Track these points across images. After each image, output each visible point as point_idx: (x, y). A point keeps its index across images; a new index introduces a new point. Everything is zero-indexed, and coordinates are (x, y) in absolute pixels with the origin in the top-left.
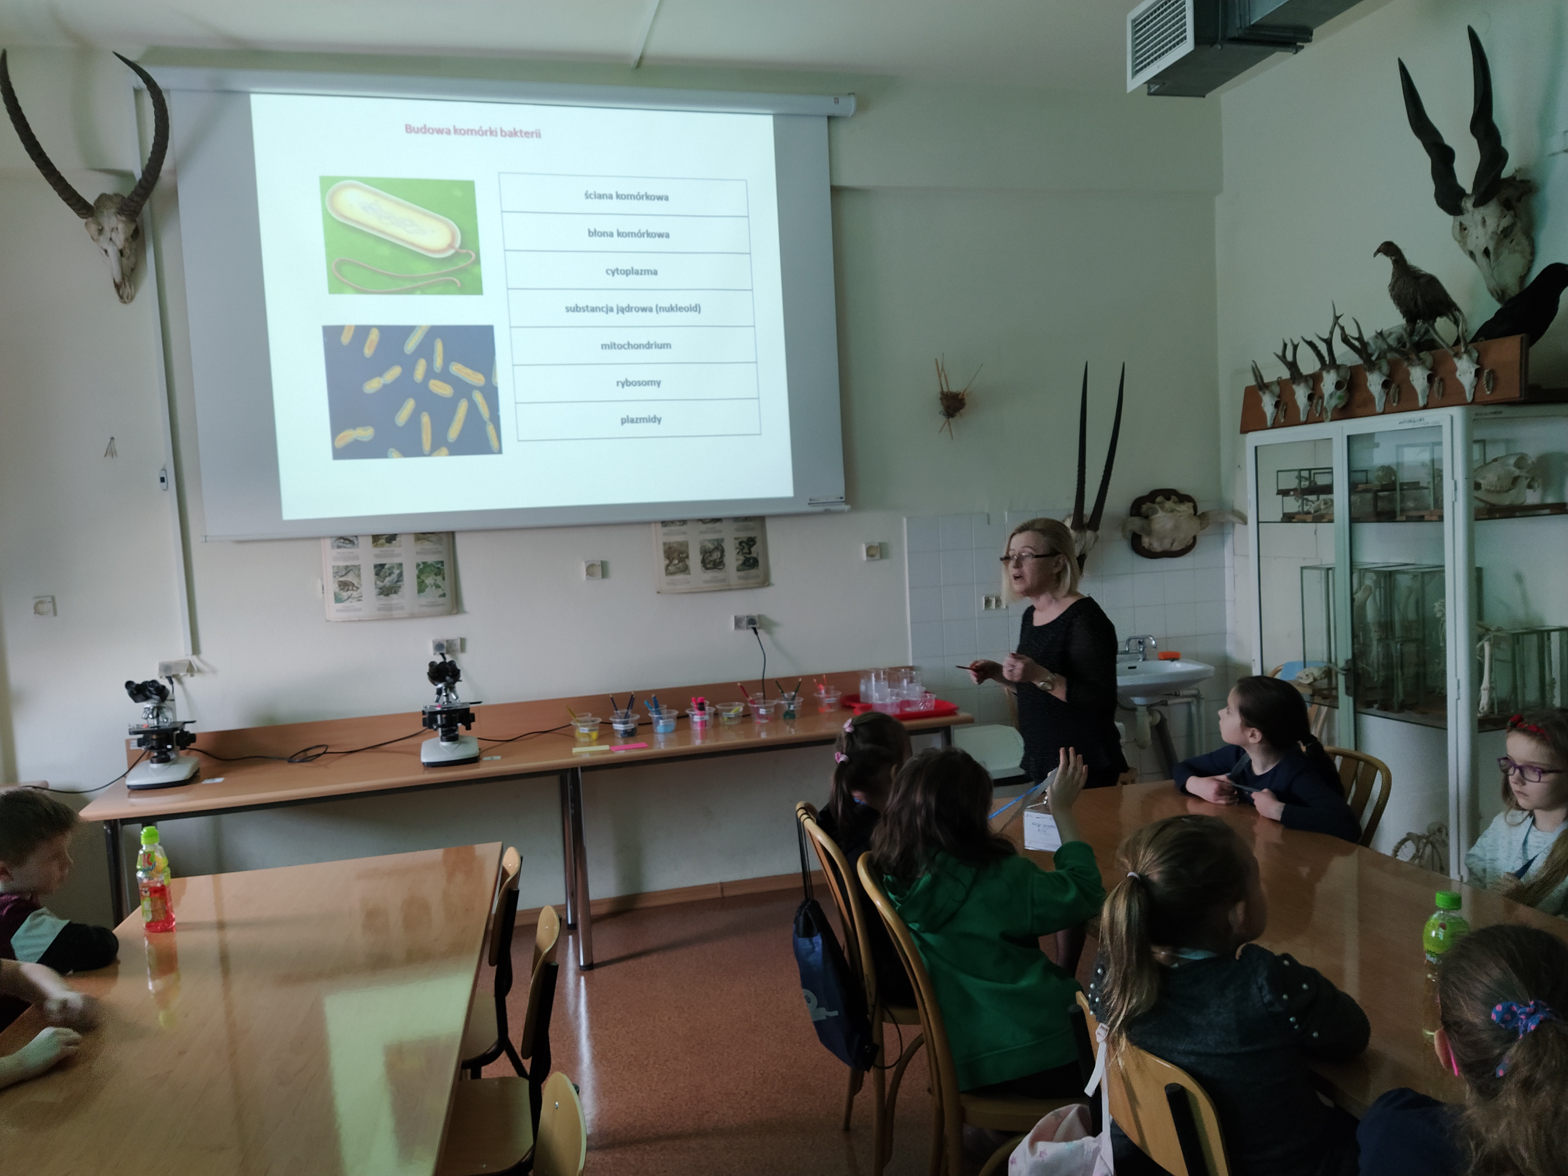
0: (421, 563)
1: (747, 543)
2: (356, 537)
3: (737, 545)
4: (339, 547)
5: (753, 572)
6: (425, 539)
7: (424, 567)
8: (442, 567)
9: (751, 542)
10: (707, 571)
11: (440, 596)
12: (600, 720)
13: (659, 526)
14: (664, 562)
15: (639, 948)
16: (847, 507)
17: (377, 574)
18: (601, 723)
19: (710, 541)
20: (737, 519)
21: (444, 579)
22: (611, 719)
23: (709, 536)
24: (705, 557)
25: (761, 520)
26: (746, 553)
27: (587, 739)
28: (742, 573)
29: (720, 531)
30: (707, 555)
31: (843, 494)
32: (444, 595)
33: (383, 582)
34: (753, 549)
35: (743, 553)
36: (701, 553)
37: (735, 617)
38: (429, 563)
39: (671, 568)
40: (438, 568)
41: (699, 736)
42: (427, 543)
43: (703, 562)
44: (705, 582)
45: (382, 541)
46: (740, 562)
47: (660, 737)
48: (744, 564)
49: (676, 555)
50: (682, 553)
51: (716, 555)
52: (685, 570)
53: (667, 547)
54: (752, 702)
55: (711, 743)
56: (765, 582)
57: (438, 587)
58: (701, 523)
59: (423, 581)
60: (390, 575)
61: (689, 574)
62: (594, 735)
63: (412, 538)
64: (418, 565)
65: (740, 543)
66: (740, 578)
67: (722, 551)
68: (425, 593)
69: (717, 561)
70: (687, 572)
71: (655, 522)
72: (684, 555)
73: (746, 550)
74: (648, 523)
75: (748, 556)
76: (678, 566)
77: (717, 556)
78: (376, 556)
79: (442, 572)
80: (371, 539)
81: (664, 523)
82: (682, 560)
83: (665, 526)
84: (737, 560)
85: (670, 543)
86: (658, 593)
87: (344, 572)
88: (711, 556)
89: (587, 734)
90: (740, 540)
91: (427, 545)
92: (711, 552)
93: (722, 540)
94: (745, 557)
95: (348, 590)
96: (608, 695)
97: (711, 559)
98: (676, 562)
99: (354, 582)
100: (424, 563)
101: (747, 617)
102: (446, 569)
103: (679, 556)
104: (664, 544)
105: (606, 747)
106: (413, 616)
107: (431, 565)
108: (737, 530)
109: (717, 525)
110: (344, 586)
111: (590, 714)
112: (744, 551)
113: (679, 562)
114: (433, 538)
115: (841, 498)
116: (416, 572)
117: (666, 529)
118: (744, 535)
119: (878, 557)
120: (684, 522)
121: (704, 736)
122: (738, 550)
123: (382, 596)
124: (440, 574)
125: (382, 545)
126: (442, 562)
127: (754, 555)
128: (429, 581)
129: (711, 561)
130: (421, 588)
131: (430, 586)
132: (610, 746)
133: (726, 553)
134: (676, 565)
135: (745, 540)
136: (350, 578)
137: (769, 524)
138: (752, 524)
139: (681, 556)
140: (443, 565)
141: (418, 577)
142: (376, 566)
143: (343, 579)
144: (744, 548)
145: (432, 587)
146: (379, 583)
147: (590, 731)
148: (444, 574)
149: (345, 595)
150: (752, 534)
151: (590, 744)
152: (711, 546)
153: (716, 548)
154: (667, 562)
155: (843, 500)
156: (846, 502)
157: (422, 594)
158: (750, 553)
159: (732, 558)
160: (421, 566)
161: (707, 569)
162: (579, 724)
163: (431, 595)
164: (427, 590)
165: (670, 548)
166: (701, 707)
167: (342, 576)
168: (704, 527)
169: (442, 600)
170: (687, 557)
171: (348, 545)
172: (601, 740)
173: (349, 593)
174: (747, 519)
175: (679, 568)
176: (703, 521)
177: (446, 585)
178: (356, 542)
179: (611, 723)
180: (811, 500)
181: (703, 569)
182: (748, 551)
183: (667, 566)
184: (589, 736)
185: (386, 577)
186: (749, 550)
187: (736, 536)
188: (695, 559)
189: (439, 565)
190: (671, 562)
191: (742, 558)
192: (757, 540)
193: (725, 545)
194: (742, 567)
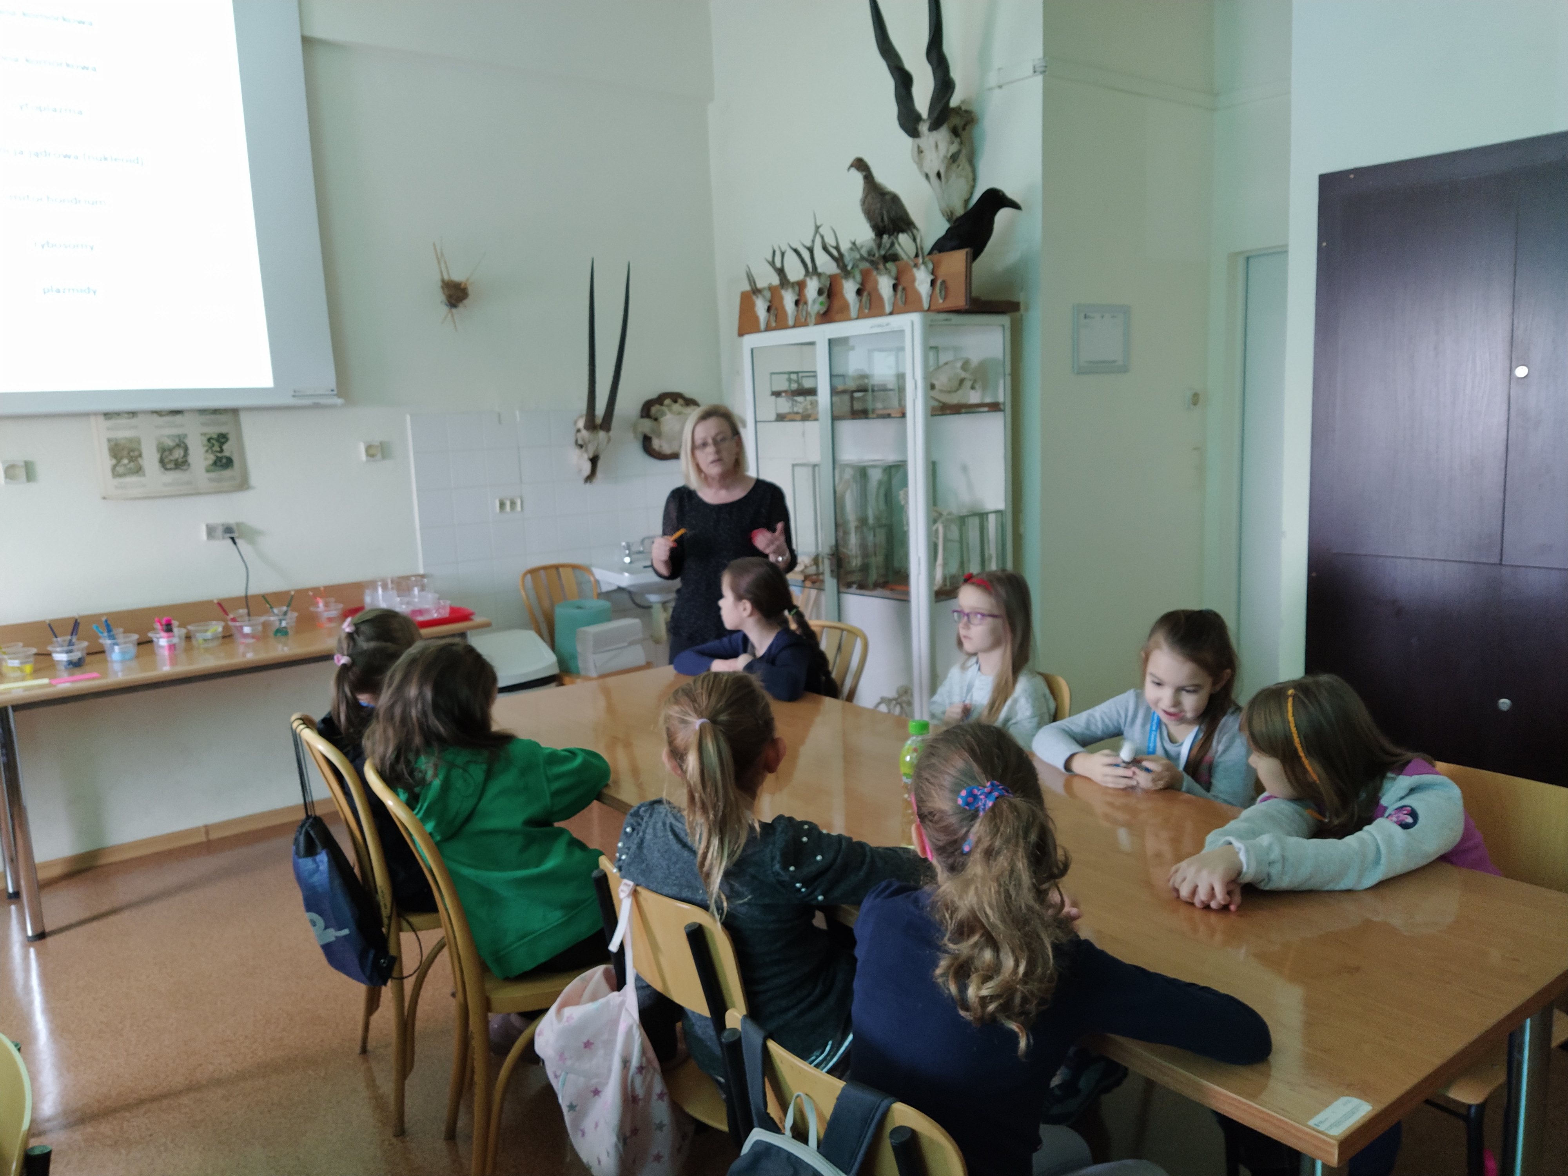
1: (218, 440)
3: (206, 442)
5: (227, 473)
9: (222, 438)
10: (166, 472)
12: (34, 650)
13: (101, 418)
14: (109, 462)
15: (105, 908)
16: (339, 401)
18: (37, 654)
19: (168, 437)
20: (202, 411)
22: (50, 648)
23: (167, 431)
24: (164, 456)
25: (234, 412)
26: (217, 452)
27: (18, 674)
28: (212, 475)
29: (182, 426)
30: (166, 453)
31: (333, 385)
34: (225, 447)
35: (212, 452)
36: (158, 451)
37: (207, 526)
39: (120, 469)
41: (167, 662)
43: (162, 461)
44: (165, 485)
46: (210, 462)
47: (117, 667)
48: (215, 463)
49: (125, 453)
50: (133, 450)
51: (178, 454)
52: (138, 470)
53: (113, 443)
54: (234, 620)
55: (184, 668)
56: (243, 484)
58: (155, 415)
61: (144, 475)
62: (28, 668)
65: (209, 440)
66: (211, 480)
67: (186, 449)
69: (180, 460)
70: (140, 473)
71: (95, 414)
72: (136, 453)
73: (217, 448)
74: (86, 415)
75: (219, 455)
76: (129, 466)
77: (180, 454)
81: (108, 415)
82: (132, 459)
83: (110, 419)
84: (206, 459)
85: (116, 439)
86: (104, 498)
88: (171, 454)
89: (18, 667)
90: (208, 436)
92: (171, 450)
93: (185, 436)
94: (215, 455)
96: (43, 622)
97: (172, 458)
98: (126, 461)
101: (223, 525)
103: (129, 454)
104: (109, 440)
105: (45, 681)
108: (203, 424)
109: (178, 419)
111: (21, 644)
112: (214, 449)
113: (130, 462)
115: (333, 390)
117: (110, 423)
118: (214, 431)
119: (379, 456)
120: (133, 414)
121: (173, 661)
122: (206, 448)
127: (226, 453)
129: (171, 461)
132: (50, 679)
133: (191, 451)
134: (125, 465)
135: (215, 436)
137: (244, 418)
138: (223, 418)
139: (132, 454)
144: (213, 445)
147: (22, 663)
150: (223, 430)
151: (23, 679)
152: (170, 443)
153: (178, 445)
154: (114, 461)
155: (335, 392)
156: (339, 395)
158: (222, 451)
159: (199, 457)
161: (166, 469)
162: (6, 657)
165: (116, 445)
166: (168, 628)
168: (159, 420)
170: (140, 455)
172: (37, 672)
174: (215, 411)
175: (130, 469)
176: (158, 413)
179: (49, 655)
180: (295, 391)
181: (162, 469)
182: (218, 449)
183: (114, 468)
184: (21, 669)
186: (221, 447)
187: (203, 432)
188: (150, 459)
190: (119, 461)
191: (211, 458)
192: (230, 436)
193: (189, 442)
194: (212, 468)
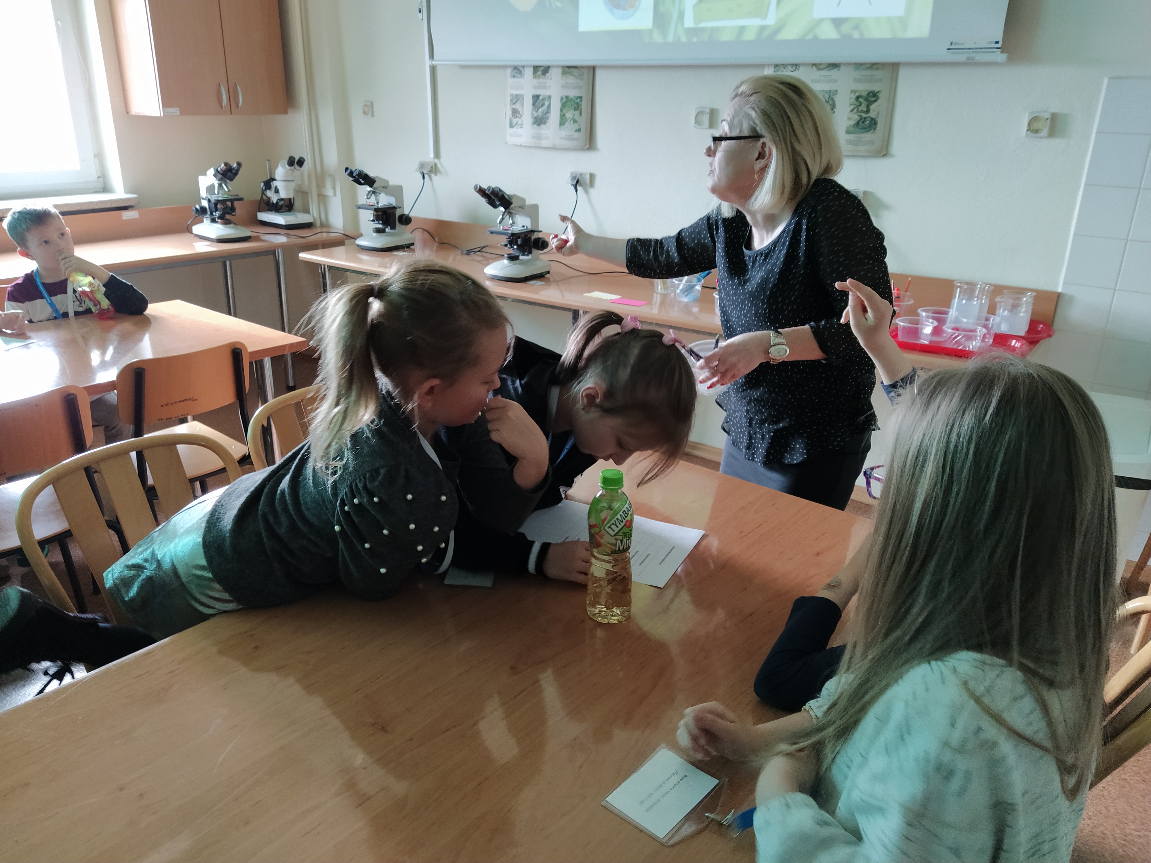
0: (564, 97)
1: (866, 99)
2: (523, 67)
3: (853, 100)
4: (514, 77)
5: (868, 136)
6: (569, 73)
7: (566, 102)
8: (580, 103)
9: (872, 97)
11: (576, 131)
16: (1004, 57)
17: (534, 104)
20: (858, 66)
21: (581, 114)
23: (821, 86)
25: (894, 67)
26: (862, 111)
28: (851, 137)
29: (835, 81)
32: (579, 130)
33: (537, 112)
34: (872, 107)
35: (858, 111)
38: (570, 97)
40: (577, 103)
42: (571, 77)
45: (539, 73)
46: (852, 122)
48: (858, 124)
56: (883, 150)
57: (575, 121)
58: (814, 68)
59: (564, 115)
60: (542, 106)
63: (560, 70)
64: (562, 99)
65: (858, 98)
66: (848, 142)
68: (565, 126)
73: (863, 108)
75: (864, 115)
78: (535, 87)
79: (580, 108)
80: (532, 69)
84: (849, 119)
87: (515, 100)
90: (857, 94)
91: (571, 80)
93: (836, 92)
94: (860, 116)
95: (516, 117)
99: (520, 111)
100: (567, 97)
102: (585, 105)
106: (554, 148)
107: (571, 100)
108: (856, 80)
109: (834, 73)
110: (515, 113)
112: (860, 108)
114: (576, 72)
115: (998, 42)
116: (559, 105)
118: (864, 88)
119: (1045, 131)
120: (797, 66)
122: (852, 107)
123: (535, 126)
124: (577, 110)
125: (539, 77)
126: (581, 98)
127: (872, 114)
128: (569, 115)
130: (563, 122)
131: (569, 120)
133: (837, 110)
135: (865, 94)
136: (517, 106)
137: (904, 74)
138: (877, 74)
140: (581, 101)
141: (561, 110)
142: (534, 97)
143: (514, 106)
144: (860, 104)
145: (570, 121)
146: (534, 113)
148: (581, 109)
149: (515, 121)
150: (875, 88)
155: (1000, 45)
156: (1004, 49)
157: (562, 127)
158: (868, 111)
159: (844, 116)
160: (564, 100)
163: (569, 129)
164: (566, 124)
167: (514, 104)
168: (816, 74)
169: (577, 135)
171: (519, 76)
173: (517, 119)
174: (873, 66)
176: (817, 66)
177: (583, 121)
178: (523, 72)
180: (951, 44)
182: (865, 109)
185: (539, 107)
186: (868, 107)
187: (854, 89)
189: (578, 100)
191: (856, 117)
192: (881, 95)
193: (837, 99)
194: (852, 129)
